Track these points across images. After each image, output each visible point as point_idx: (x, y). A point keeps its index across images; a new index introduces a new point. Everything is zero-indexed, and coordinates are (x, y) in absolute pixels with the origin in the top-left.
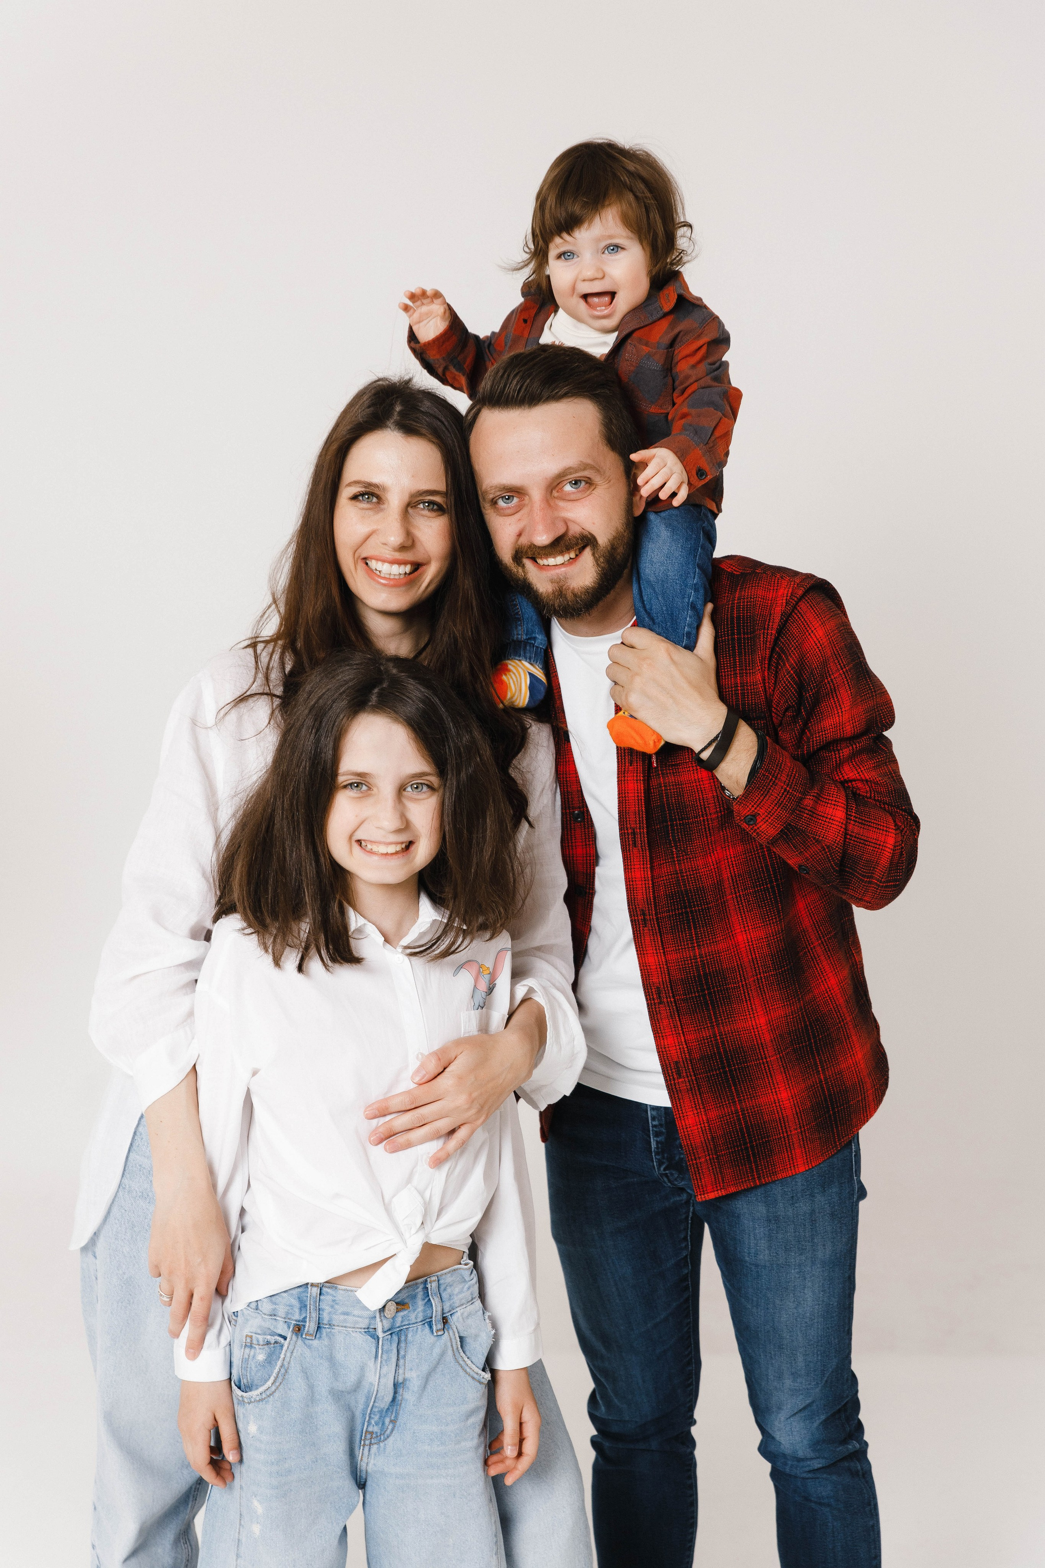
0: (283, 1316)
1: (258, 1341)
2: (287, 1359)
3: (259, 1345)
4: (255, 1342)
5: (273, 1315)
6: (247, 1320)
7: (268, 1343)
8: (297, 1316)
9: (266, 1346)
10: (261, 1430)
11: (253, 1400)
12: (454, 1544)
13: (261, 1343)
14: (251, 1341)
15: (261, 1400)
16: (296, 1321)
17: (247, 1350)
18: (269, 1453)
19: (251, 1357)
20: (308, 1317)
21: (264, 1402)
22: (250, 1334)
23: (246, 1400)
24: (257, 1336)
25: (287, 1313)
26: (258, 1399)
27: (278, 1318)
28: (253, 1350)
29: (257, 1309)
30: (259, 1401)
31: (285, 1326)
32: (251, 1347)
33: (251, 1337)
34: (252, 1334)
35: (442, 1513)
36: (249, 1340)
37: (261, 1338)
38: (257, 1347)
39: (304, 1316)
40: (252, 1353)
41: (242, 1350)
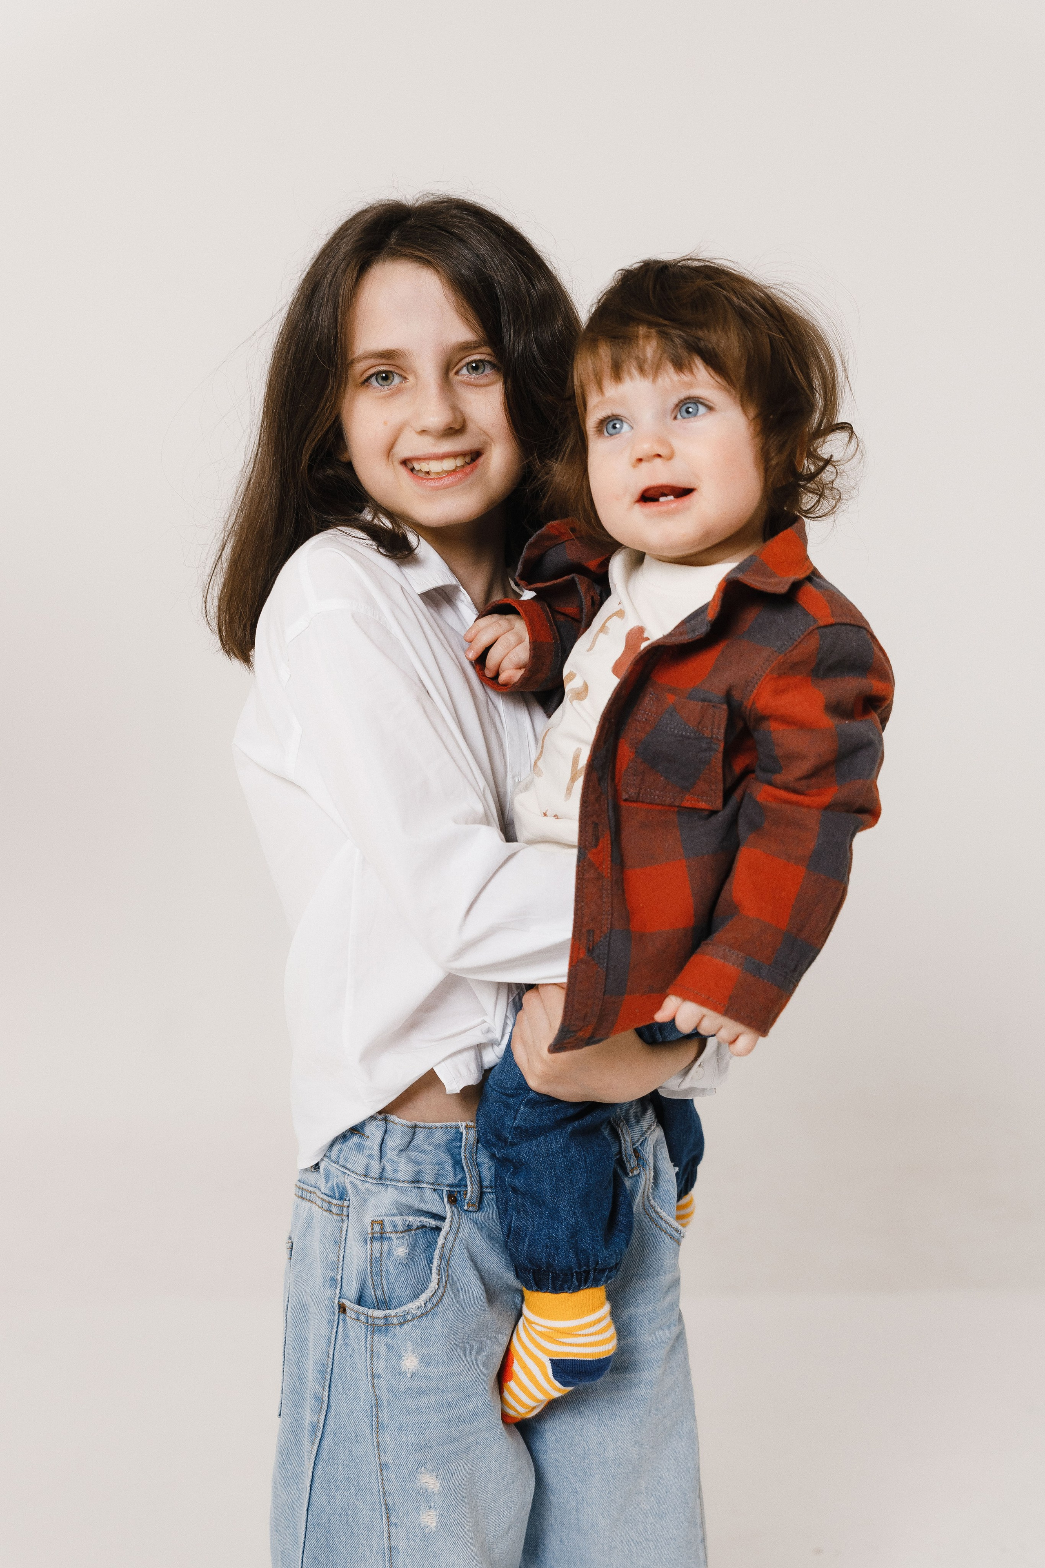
0: (432, 1180)
1: (395, 1227)
2: (449, 1245)
3: (397, 1232)
4: (388, 1228)
5: (416, 1181)
6: (365, 1200)
7: (409, 1228)
8: (451, 1179)
9: (405, 1234)
10: (425, 1360)
11: (409, 1317)
12: (647, 1488)
13: (400, 1228)
14: (382, 1229)
15: (426, 1314)
16: (449, 1186)
17: (377, 1245)
18: (443, 1391)
19: (384, 1255)
20: (468, 1177)
21: (430, 1317)
22: (379, 1219)
23: (395, 1321)
24: (392, 1218)
25: (437, 1176)
26: (419, 1313)
27: (424, 1185)
28: (386, 1244)
29: (380, 1179)
30: (422, 1315)
31: (436, 1196)
32: (382, 1238)
33: (381, 1223)
34: (382, 1218)
35: (636, 1443)
36: (377, 1228)
37: (398, 1220)
38: (393, 1236)
39: (459, 1177)
40: (385, 1247)
41: (369, 1246)
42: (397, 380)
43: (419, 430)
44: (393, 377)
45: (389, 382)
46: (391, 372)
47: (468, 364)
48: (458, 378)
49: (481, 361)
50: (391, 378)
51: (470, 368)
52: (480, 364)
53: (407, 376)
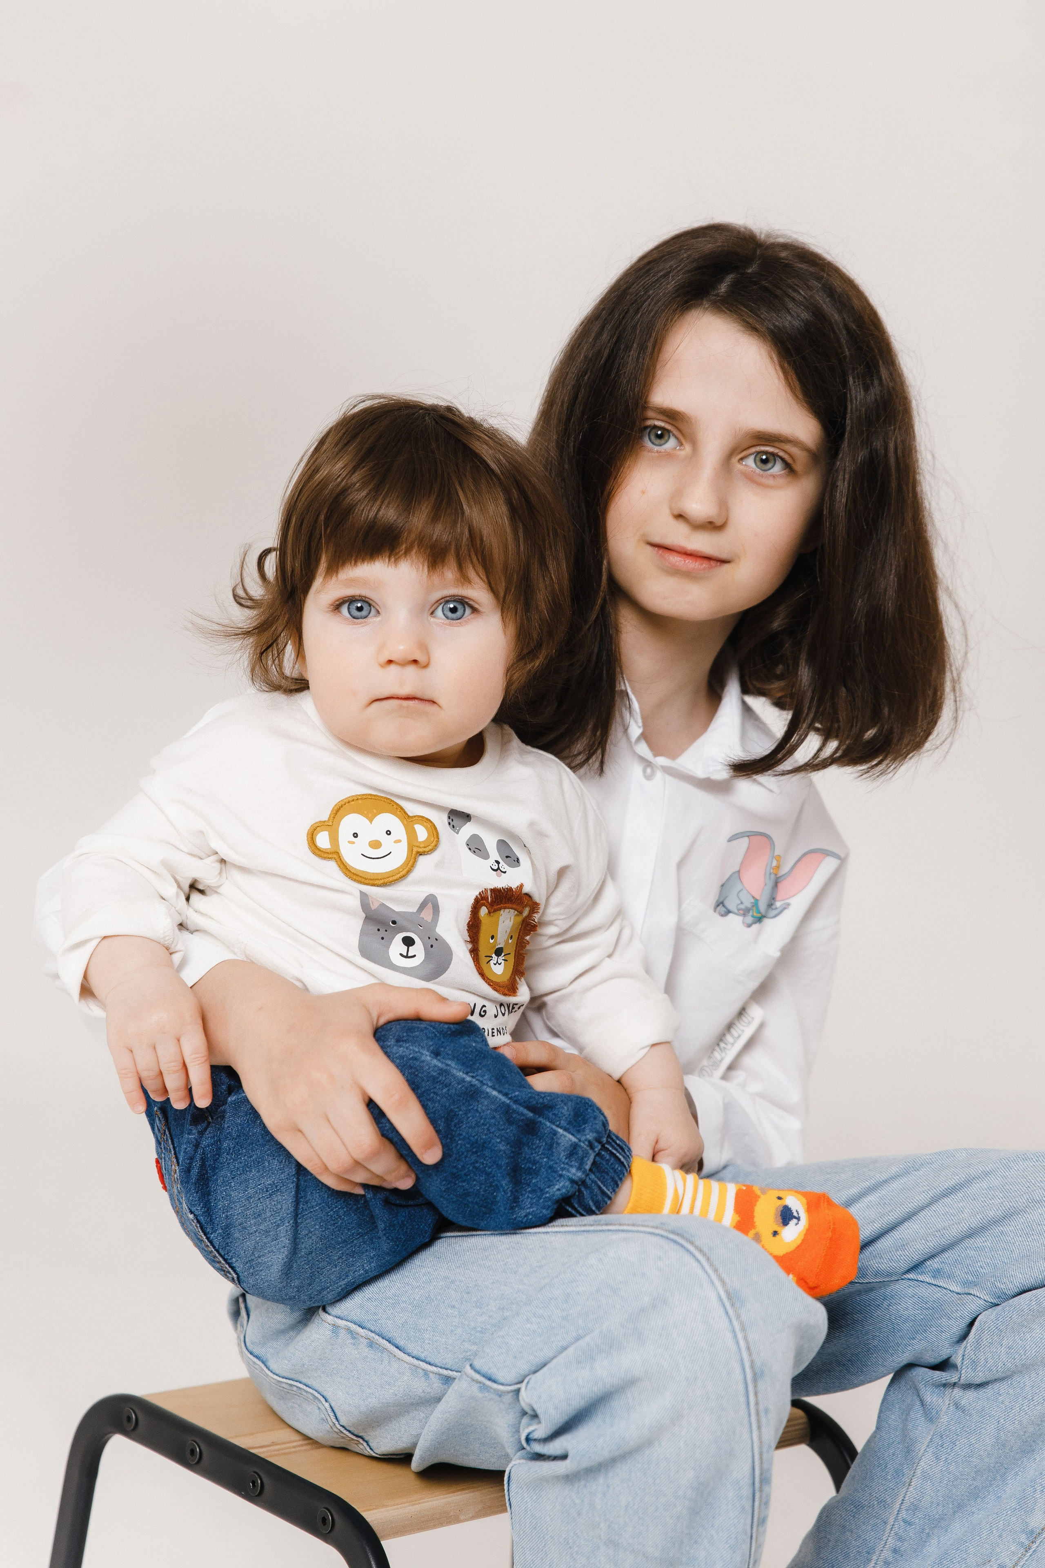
42: (671, 443)
43: (676, 513)
44: (669, 436)
45: (663, 441)
46: (668, 431)
47: (758, 453)
48: (739, 467)
49: (773, 454)
50: (666, 438)
51: (758, 459)
52: (771, 458)
53: (684, 442)
